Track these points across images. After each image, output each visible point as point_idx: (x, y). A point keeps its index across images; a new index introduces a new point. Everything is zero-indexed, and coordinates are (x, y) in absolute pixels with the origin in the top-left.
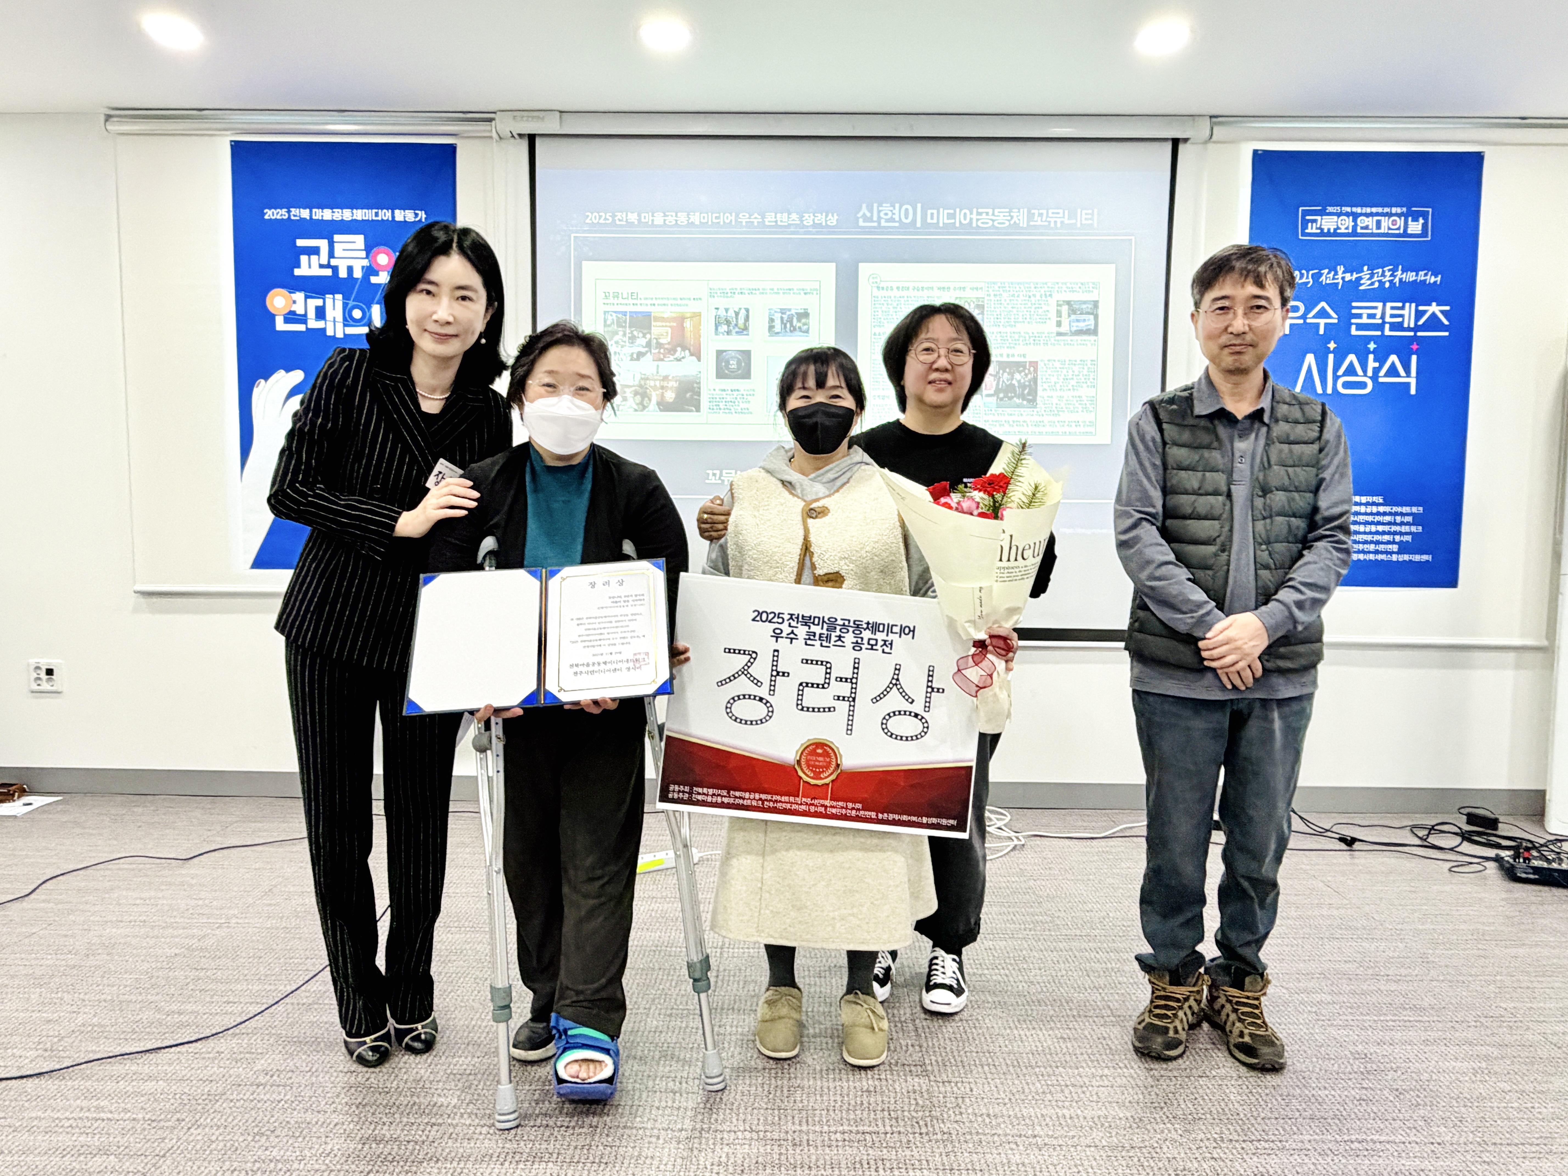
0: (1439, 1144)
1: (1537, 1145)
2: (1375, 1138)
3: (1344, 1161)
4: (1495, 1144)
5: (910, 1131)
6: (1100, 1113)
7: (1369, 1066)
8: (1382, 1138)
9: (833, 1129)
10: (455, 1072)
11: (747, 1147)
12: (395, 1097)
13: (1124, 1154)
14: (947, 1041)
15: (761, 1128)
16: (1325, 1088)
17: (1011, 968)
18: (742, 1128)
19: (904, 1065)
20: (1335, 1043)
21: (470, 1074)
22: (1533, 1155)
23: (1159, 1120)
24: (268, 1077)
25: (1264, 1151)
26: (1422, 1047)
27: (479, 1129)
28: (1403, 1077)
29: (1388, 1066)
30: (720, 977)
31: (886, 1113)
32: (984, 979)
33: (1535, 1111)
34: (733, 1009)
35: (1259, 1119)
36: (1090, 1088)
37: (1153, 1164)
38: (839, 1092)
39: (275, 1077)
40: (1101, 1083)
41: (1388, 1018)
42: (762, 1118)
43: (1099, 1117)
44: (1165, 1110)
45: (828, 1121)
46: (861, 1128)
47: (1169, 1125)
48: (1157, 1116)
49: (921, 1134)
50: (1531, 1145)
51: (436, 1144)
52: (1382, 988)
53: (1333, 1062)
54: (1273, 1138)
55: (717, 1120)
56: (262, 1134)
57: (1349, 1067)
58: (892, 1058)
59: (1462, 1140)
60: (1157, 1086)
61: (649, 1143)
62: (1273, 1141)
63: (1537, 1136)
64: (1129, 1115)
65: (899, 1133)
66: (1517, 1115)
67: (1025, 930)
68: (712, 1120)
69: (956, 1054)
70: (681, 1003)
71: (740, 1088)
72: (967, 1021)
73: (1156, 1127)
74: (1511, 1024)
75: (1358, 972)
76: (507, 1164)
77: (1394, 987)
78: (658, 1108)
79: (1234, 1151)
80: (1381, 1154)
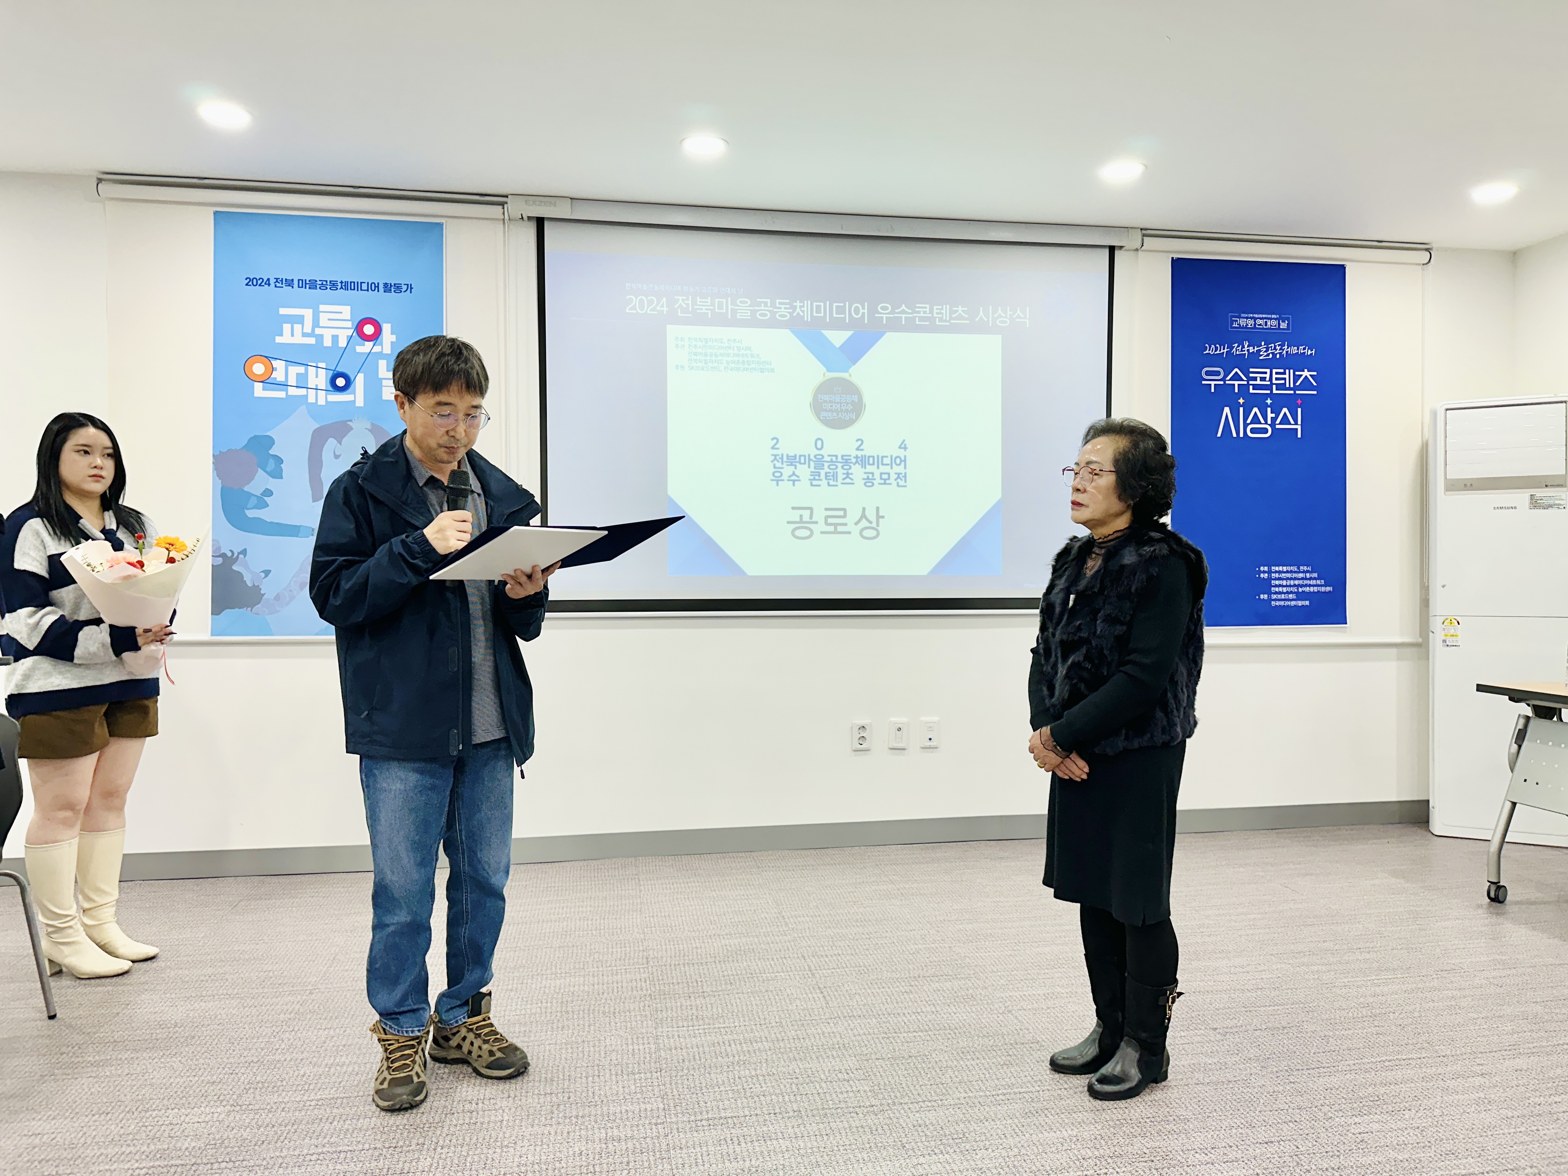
0: (1444, 1057)
1: (1510, 1050)
2: (1399, 1057)
3: (1383, 1074)
4: (1482, 1053)
5: (1056, 1088)
6: (1192, 1062)
7: (1373, 1011)
8: (1404, 1057)
9: (994, 1093)
10: (644, 1084)
11: (933, 1111)
12: (605, 1109)
13: (1225, 1086)
14: (1046, 1024)
15: (936, 1098)
16: (1349, 1029)
17: (1066, 967)
18: (920, 1100)
19: (1023, 1044)
20: (1342, 999)
21: (659, 1085)
22: (1509, 1057)
23: (1239, 1062)
24: (474, 1105)
25: (1324, 1074)
26: (1406, 995)
27: (699, 1123)
28: (1401, 1016)
29: (1387, 1010)
30: (825, 993)
31: (1029, 1078)
32: (1048, 976)
33: (1500, 1029)
34: (854, 1017)
35: (1312, 1054)
36: (1177, 1046)
37: (1250, 1091)
38: (982, 1067)
39: (480, 1105)
40: (1183, 1042)
41: (1374, 978)
42: (932, 1092)
43: (1193, 1064)
44: (1240, 1054)
45: (986, 1088)
46: (1016, 1090)
47: (1248, 1065)
48: (1237, 1060)
49: (1066, 1089)
50: (1506, 1050)
51: (670, 1137)
52: (1360, 958)
53: (1347, 1011)
54: (1327, 1065)
55: (895, 1096)
56: (507, 1146)
57: (1360, 1014)
58: (1011, 1040)
59: (1458, 1053)
60: (1226, 1040)
61: (852, 1117)
62: (1328, 1067)
63: (1507, 1044)
64: (1215, 1061)
65: (1048, 1090)
66: (1488, 1033)
67: (1061, 937)
68: (892, 1097)
69: (1058, 1032)
70: (805, 1016)
71: (899, 1072)
72: (1053, 1008)
73: (1240, 1067)
74: (1462, 974)
75: (1336, 948)
76: (743, 1145)
77: (1368, 956)
78: (842, 1093)
79: (1304, 1076)
80: (1407, 1067)
